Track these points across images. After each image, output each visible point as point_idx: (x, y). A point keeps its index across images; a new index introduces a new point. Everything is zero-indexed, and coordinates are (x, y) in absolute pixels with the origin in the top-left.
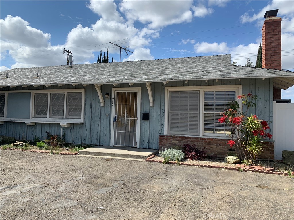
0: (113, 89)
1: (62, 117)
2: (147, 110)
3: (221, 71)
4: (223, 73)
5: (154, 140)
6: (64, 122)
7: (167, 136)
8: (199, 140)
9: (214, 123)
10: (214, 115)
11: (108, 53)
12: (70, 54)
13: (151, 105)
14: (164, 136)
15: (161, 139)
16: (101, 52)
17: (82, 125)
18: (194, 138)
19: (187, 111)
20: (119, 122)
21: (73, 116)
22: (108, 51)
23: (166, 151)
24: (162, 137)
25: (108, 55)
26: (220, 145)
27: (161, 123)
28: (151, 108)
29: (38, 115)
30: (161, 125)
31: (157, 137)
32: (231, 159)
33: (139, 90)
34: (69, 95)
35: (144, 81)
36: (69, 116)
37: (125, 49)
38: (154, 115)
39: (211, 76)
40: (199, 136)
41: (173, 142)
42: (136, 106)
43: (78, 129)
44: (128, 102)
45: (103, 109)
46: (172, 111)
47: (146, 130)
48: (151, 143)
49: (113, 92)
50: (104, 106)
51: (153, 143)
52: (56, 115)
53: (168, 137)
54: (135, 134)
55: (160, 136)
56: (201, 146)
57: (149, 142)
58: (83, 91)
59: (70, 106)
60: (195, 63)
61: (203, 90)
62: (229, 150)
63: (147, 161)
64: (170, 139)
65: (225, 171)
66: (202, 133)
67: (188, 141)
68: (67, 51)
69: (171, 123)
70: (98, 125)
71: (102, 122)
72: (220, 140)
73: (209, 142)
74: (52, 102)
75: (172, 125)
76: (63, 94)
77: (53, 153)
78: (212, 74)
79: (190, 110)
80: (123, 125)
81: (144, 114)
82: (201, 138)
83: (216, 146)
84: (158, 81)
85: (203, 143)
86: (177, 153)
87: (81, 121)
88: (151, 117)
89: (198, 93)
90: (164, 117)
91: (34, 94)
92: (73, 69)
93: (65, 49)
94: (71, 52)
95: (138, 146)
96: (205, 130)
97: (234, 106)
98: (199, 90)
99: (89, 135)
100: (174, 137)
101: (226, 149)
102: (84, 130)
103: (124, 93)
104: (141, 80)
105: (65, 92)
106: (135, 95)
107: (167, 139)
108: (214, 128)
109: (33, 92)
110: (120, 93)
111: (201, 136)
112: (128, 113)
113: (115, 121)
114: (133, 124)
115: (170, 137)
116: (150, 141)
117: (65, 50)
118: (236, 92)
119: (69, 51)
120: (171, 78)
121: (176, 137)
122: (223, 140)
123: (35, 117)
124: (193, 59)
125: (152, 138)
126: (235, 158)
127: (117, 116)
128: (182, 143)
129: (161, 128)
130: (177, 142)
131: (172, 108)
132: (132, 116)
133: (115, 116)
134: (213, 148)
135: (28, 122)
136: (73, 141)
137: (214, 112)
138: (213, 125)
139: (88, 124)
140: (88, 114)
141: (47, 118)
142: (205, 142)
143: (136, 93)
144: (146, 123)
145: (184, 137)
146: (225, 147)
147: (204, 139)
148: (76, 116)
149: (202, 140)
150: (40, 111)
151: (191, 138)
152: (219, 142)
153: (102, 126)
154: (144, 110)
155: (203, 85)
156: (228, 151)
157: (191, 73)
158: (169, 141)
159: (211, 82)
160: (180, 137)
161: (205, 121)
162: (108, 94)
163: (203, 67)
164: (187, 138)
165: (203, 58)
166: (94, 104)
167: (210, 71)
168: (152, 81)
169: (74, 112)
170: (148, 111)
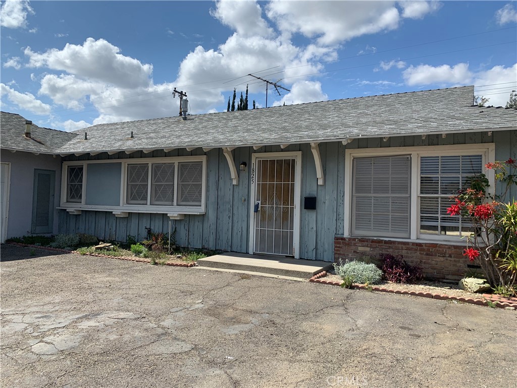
0: (254, 156)
1: (170, 203)
2: (311, 191)
3: (453, 117)
4: (458, 122)
5: (326, 246)
6: (174, 211)
7: (350, 239)
8: (410, 246)
9: (439, 216)
10: (439, 200)
11: (247, 94)
12: (184, 98)
13: (320, 182)
14: (343, 239)
15: (339, 243)
16: (235, 91)
17: (203, 216)
18: (399, 243)
19: (388, 193)
20: (263, 212)
21: (188, 201)
22: (247, 90)
23: (346, 266)
24: (339, 240)
25: (247, 97)
26: (450, 256)
27: (338, 215)
28: (319, 188)
29: (132, 200)
30: (339, 218)
31: (331, 239)
32: (473, 283)
33: (298, 156)
34: (182, 166)
35: (306, 140)
36: (182, 201)
37: (275, 85)
38: (325, 201)
39: (433, 127)
40: (410, 238)
41: (361, 249)
42: (293, 185)
43: (197, 223)
44: (279, 178)
45: (236, 189)
46: (359, 193)
47: (310, 227)
48: (320, 250)
49: (253, 161)
50: (238, 185)
51: (324, 251)
52: (162, 201)
53: (352, 240)
54: (292, 233)
55: (336, 239)
56: (413, 258)
57: (316, 248)
58: (203, 159)
59: (183, 185)
60: (403, 105)
61: (417, 154)
62: (469, 266)
63: (312, 281)
64: (355, 245)
65: (461, 305)
66: (415, 234)
67: (390, 247)
68: (179, 93)
69: (357, 215)
70: (229, 217)
71: (235, 212)
72: (450, 247)
73: (428, 250)
74: (155, 178)
75: (359, 218)
76: (172, 165)
77: (156, 264)
78: (435, 125)
79: (393, 192)
80: (270, 217)
81: (306, 198)
82: (413, 244)
83: (442, 259)
84: (333, 139)
85: (418, 253)
86: (369, 270)
87: (201, 210)
88: (319, 204)
89: (408, 159)
90: (343, 204)
91: (127, 165)
92: (188, 122)
93: (175, 88)
94: (185, 93)
95: (297, 256)
96: (421, 229)
97: (478, 183)
98: (410, 155)
99: (214, 234)
100: (363, 240)
101: (462, 265)
102: (206, 225)
103: (273, 162)
104: (301, 137)
105: (176, 161)
106: (290, 164)
107: (349, 245)
108: (439, 224)
109: (125, 163)
110: (265, 162)
111: (413, 238)
112: (279, 197)
113: (256, 210)
114: (287, 216)
115: (354, 239)
116: (319, 247)
117: (176, 92)
118: (483, 156)
119: (182, 92)
120: (356, 132)
121: (367, 241)
122: (456, 247)
123: (128, 203)
124: (399, 96)
125: (322, 241)
126: (481, 281)
127: (260, 202)
128: (377, 252)
129: (338, 224)
130: (368, 249)
131: (358, 187)
132: (286, 202)
133: (257, 202)
134: (438, 261)
135: (118, 211)
136: (189, 243)
137: (440, 195)
138: (436, 219)
139: (212, 215)
140: (212, 198)
141: (146, 204)
142: (421, 250)
143: (293, 161)
144: (311, 215)
145: (380, 242)
146: (461, 260)
147: (420, 245)
148: (193, 201)
149: (415, 247)
150: (137, 194)
151: (394, 242)
152: (449, 252)
153: (235, 218)
154: (308, 192)
155: (418, 145)
156: (467, 269)
157: (396, 122)
158: (353, 248)
159: (433, 140)
160: (373, 241)
161: (422, 212)
162: (245, 164)
163: (418, 111)
164: (386, 242)
165: (419, 95)
166: (221, 182)
167: (431, 118)
168: (321, 139)
169: (190, 195)
170: (314, 194)
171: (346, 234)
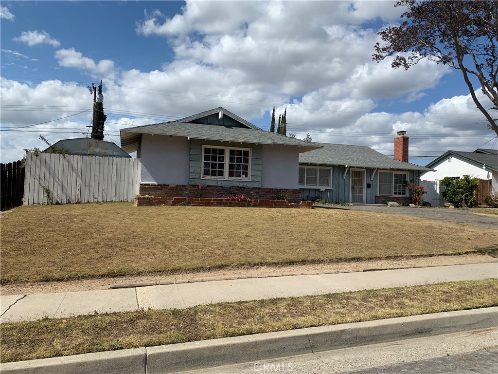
0: (351, 169)
6: (323, 188)
13: (372, 179)
23: (389, 203)
27: (376, 189)
31: (374, 197)
33: (365, 170)
34: (320, 170)
42: (363, 180)
44: (359, 177)
47: (369, 193)
50: (345, 179)
51: (372, 200)
53: (379, 197)
54: (363, 195)
58: (331, 168)
70: (341, 190)
74: (307, 174)
75: (381, 191)
79: (389, 183)
80: (356, 190)
81: (367, 184)
87: (330, 188)
88: (371, 186)
90: (377, 186)
95: (365, 202)
96: (394, 193)
98: (393, 173)
105: (318, 168)
106: (362, 173)
110: (354, 172)
111: (393, 196)
113: (352, 188)
114: (361, 190)
118: (406, 175)
129: (376, 192)
130: (384, 199)
132: (361, 185)
133: (352, 185)
137: (398, 184)
139: (334, 190)
141: (304, 185)
144: (369, 190)
159: (398, 170)
161: (395, 189)
162: (348, 172)
164: (388, 197)
169: (325, 182)
170: (370, 183)
171: (378, 195)
